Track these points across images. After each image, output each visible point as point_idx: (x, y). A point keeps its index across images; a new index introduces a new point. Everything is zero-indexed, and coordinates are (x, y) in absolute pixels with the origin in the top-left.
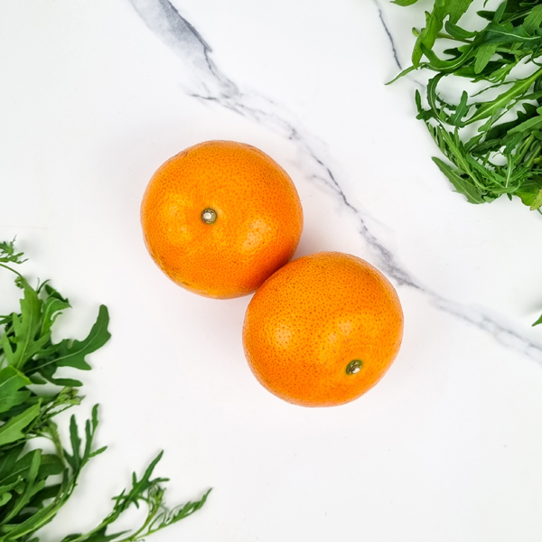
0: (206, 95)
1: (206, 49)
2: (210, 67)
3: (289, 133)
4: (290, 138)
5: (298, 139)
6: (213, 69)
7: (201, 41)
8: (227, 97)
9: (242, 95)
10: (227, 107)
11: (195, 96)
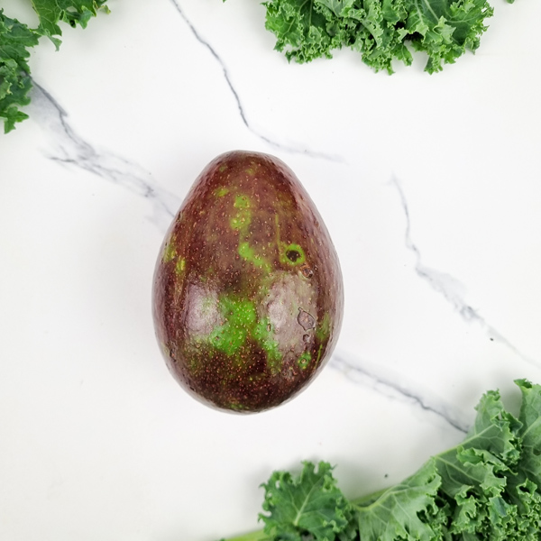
0: (64, 158)
1: (62, 113)
2: (66, 131)
3: (145, 191)
4: (146, 196)
5: (153, 196)
6: (70, 133)
7: (56, 106)
8: (84, 159)
9: (98, 156)
10: (85, 168)
11: (54, 159)
